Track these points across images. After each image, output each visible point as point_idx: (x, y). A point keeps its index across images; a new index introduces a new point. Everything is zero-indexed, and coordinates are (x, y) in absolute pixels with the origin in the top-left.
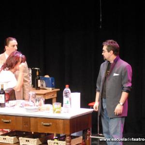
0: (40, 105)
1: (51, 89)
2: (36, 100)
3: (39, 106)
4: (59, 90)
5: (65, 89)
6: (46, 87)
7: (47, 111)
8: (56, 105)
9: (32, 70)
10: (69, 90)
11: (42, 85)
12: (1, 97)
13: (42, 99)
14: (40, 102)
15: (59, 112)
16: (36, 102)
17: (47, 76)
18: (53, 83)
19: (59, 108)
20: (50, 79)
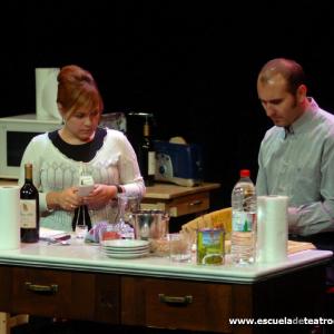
0: (155, 235)
1: (190, 182)
2: (142, 220)
3: (151, 240)
4: (216, 185)
5: (238, 185)
6: (175, 175)
7: (178, 257)
8: (207, 237)
9: (128, 118)
11: (161, 170)
12: (25, 207)
13: (160, 215)
14: (153, 225)
15: (217, 261)
16: (141, 225)
17: (178, 140)
18: (198, 163)
19: (218, 246)
20: (188, 150)
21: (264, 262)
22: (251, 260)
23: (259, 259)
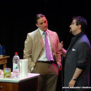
1: (2, 56)
4: (9, 57)
5: (15, 56)
8: (6, 70)
10: (18, 57)
15: (9, 77)
18: (4, 51)
19: (9, 73)
20: (1, 47)
21: (22, 77)
22: (18, 76)
23: (20, 76)
